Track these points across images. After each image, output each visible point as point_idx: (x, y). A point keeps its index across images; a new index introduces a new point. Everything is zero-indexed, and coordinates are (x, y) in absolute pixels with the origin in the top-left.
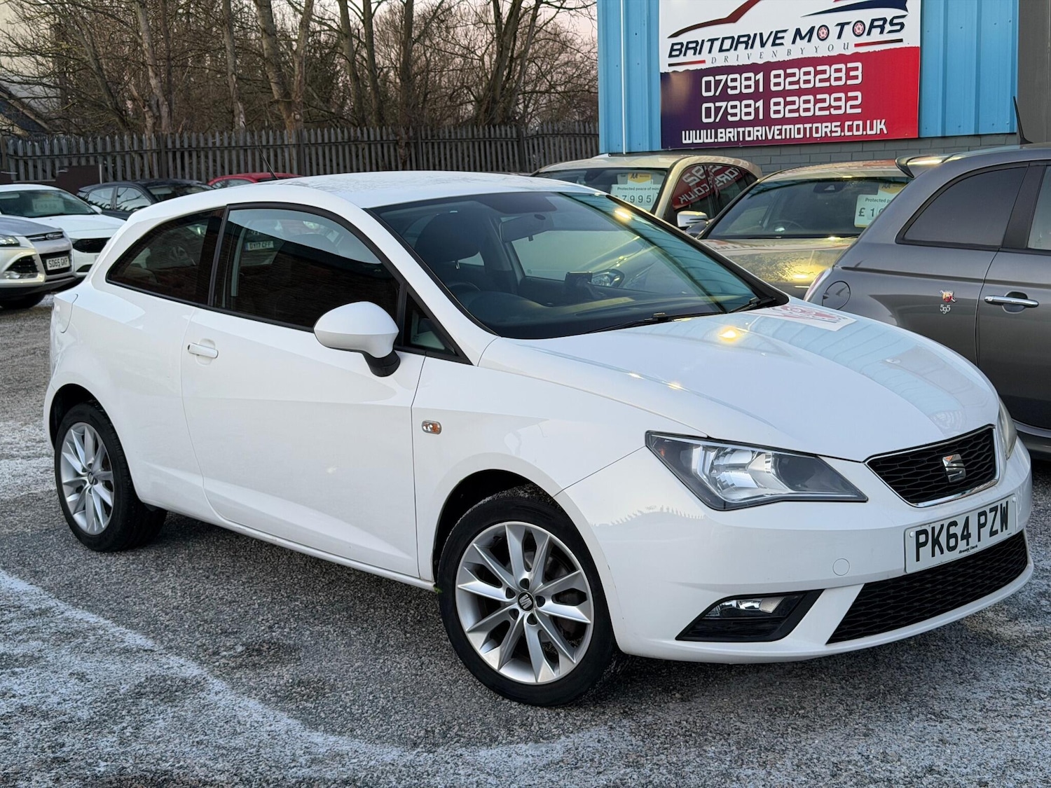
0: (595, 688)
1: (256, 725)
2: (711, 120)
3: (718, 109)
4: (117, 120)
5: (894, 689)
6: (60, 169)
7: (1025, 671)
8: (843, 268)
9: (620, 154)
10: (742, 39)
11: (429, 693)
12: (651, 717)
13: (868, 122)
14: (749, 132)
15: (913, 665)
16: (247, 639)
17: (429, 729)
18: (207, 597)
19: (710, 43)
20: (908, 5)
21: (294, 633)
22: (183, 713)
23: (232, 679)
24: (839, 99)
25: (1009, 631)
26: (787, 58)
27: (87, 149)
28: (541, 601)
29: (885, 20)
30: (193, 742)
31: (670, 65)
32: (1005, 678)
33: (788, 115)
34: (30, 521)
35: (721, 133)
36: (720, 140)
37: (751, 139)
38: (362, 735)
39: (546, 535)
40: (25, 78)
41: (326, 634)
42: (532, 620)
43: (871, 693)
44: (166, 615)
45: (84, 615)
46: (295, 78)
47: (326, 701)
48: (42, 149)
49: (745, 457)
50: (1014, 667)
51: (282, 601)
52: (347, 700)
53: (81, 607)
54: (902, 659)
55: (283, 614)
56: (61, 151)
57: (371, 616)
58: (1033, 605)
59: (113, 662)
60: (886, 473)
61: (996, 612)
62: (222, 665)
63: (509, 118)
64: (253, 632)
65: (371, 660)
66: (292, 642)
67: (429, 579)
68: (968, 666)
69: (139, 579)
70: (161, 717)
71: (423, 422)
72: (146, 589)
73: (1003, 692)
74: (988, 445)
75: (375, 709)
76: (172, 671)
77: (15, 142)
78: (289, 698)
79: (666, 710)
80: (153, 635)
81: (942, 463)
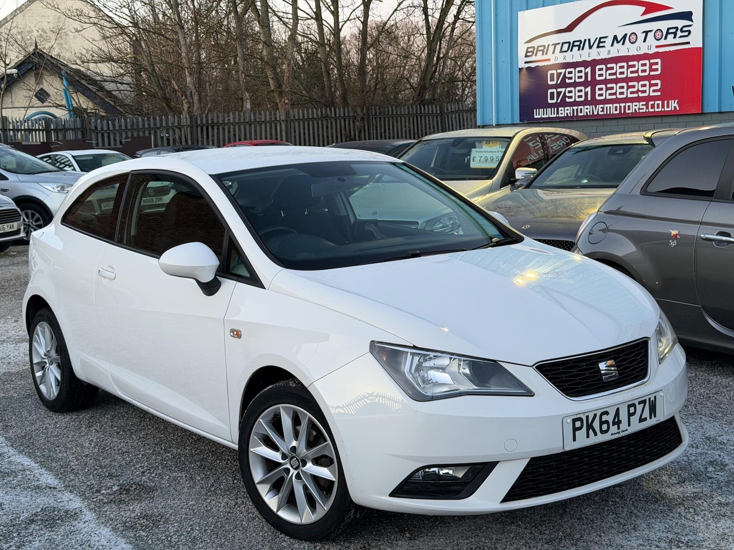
0: (340, 529)
2: (554, 101)
3: (559, 93)
4: (165, 105)
5: (570, 536)
6: (125, 139)
7: (674, 524)
8: (605, 213)
9: (490, 126)
10: (576, 44)
11: (232, 527)
13: (666, 102)
14: (581, 109)
15: (591, 517)
16: (123, 481)
18: (111, 448)
19: (553, 46)
20: (693, 17)
21: (157, 478)
22: (55, 537)
23: (100, 511)
24: (644, 86)
25: (674, 492)
26: (608, 57)
27: (144, 125)
28: (304, 464)
29: (677, 28)
31: (525, 63)
32: (657, 529)
33: (608, 97)
34: (20, 388)
35: (561, 110)
36: (560, 115)
37: (582, 114)
39: (306, 415)
40: (105, 78)
41: (179, 478)
42: (298, 476)
43: (551, 538)
44: (77, 461)
45: (23, 459)
46: (286, 75)
47: (157, 531)
48: (114, 125)
49: (445, 361)
50: (667, 521)
51: (159, 453)
52: (172, 531)
53: (24, 453)
54: (584, 511)
55: (156, 463)
56: (126, 127)
57: (216, 466)
58: (701, 471)
59: (25, 495)
60: (551, 375)
61: (670, 476)
62: (98, 501)
63: (435, 100)
64: (130, 476)
65: (202, 500)
66: (153, 485)
67: (237, 443)
68: (632, 519)
69: (72, 433)
70: (39, 539)
71: (231, 330)
72: (73, 440)
73: (651, 540)
74: (642, 352)
75: (188, 539)
76: (62, 504)
77: (96, 121)
78: (132, 528)
79: (395, 547)
80: (61, 476)
81: (599, 367)
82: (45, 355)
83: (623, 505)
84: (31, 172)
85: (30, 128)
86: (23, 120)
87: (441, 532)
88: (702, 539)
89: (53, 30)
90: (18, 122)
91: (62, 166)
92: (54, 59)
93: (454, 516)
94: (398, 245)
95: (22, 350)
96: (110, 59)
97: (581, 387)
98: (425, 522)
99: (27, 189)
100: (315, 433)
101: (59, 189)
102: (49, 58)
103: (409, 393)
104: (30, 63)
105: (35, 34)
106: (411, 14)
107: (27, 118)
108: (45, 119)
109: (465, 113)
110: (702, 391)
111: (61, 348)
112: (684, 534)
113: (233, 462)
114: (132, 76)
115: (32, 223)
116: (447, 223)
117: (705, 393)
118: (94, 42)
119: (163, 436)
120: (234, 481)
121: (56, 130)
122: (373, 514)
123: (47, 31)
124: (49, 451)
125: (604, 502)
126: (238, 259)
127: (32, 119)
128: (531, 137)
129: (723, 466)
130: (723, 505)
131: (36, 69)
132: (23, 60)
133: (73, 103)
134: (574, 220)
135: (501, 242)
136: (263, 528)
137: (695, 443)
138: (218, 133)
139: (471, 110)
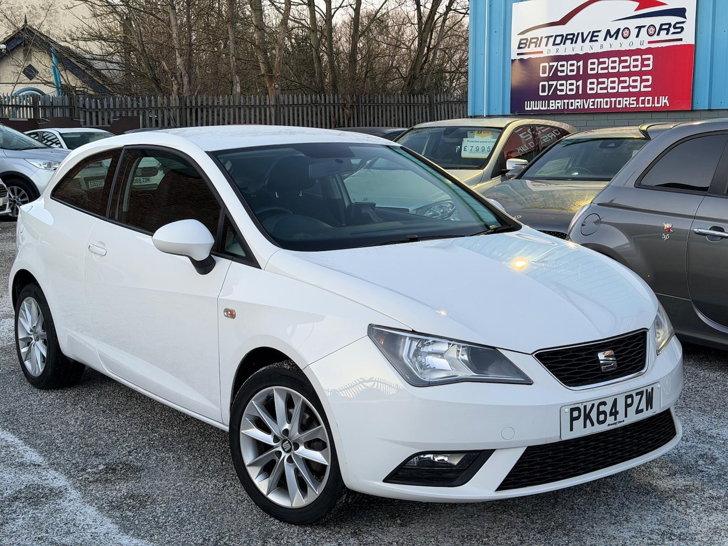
0: (331, 514)
1: (86, 527)
2: (546, 94)
3: (550, 86)
4: (154, 86)
5: (562, 526)
6: (113, 118)
7: (666, 517)
8: (598, 204)
9: (481, 117)
10: (569, 37)
11: (220, 509)
12: (372, 537)
13: (656, 98)
14: (572, 103)
15: (583, 507)
16: (109, 461)
17: (207, 538)
18: (97, 426)
19: (546, 39)
20: (686, 14)
21: (144, 458)
22: (39, 515)
23: (85, 490)
24: (636, 81)
25: (666, 484)
26: (600, 51)
27: (132, 105)
28: (297, 447)
29: (670, 24)
30: (36, 538)
31: (518, 54)
32: (649, 521)
33: (599, 91)
34: (4, 364)
35: (552, 103)
36: (551, 108)
37: (573, 108)
38: (158, 540)
39: (300, 398)
41: (166, 459)
42: (290, 460)
43: (544, 528)
44: (62, 438)
45: (7, 435)
46: (276, 59)
47: (144, 512)
48: (102, 104)
49: (443, 347)
50: (659, 513)
51: (146, 432)
52: (159, 512)
53: (8, 429)
54: (576, 502)
55: (143, 442)
56: (115, 106)
57: (204, 447)
58: (692, 465)
59: (9, 472)
60: (550, 363)
61: (661, 468)
62: (84, 479)
63: (424, 90)
64: (116, 455)
65: (190, 481)
66: (140, 464)
67: (229, 424)
68: (624, 510)
69: (57, 410)
70: (23, 516)
71: (225, 309)
72: (58, 418)
73: (644, 532)
74: (641, 343)
75: (175, 520)
76: (46, 482)
77: (84, 99)
78: (118, 507)
79: (386, 533)
80: (45, 453)
81: (598, 357)
82: (31, 331)
83: (614, 496)
84: (18, 148)
85: (18, 104)
86: (11, 95)
87: (433, 519)
88: (695, 532)
89: (43, 6)
90: (5, 98)
91: (49, 143)
92: (43, 35)
93: (445, 504)
94: (396, 229)
95: (6, 326)
96: (100, 37)
97: (580, 377)
98: (416, 509)
99: (13, 165)
100: (307, 416)
101: (46, 166)
102: (38, 34)
103: (407, 379)
104: (19, 38)
105: (25, 10)
106: (403, 4)
107: (15, 93)
108: (33, 95)
109: (454, 104)
110: (690, 385)
111: (48, 324)
112: (676, 527)
113: (221, 444)
114: (121, 55)
115: (17, 199)
116: (438, 212)
117: (694, 387)
118: (84, 20)
119: (150, 415)
120: (222, 463)
121: (44, 107)
122: (364, 500)
123: (37, 8)
124: (34, 428)
125: (595, 493)
126: (234, 238)
127: (20, 95)
128: (521, 129)
129: (713, 460)
130: (715, 499)
131: (25, 45)
132: (12, 35)
133: (62, 80)
134: (565, 211)
135: (499, 229)
136: (252, 511)
137: (685, 436)
138: (207, 116)
139: (459, 101)
